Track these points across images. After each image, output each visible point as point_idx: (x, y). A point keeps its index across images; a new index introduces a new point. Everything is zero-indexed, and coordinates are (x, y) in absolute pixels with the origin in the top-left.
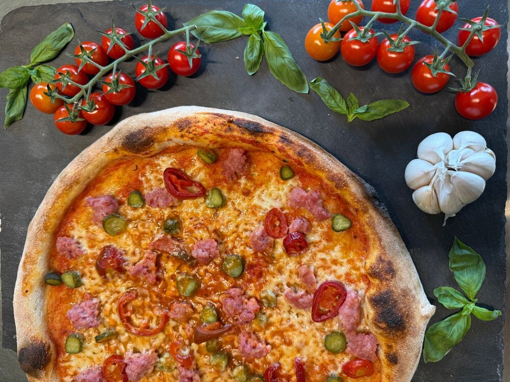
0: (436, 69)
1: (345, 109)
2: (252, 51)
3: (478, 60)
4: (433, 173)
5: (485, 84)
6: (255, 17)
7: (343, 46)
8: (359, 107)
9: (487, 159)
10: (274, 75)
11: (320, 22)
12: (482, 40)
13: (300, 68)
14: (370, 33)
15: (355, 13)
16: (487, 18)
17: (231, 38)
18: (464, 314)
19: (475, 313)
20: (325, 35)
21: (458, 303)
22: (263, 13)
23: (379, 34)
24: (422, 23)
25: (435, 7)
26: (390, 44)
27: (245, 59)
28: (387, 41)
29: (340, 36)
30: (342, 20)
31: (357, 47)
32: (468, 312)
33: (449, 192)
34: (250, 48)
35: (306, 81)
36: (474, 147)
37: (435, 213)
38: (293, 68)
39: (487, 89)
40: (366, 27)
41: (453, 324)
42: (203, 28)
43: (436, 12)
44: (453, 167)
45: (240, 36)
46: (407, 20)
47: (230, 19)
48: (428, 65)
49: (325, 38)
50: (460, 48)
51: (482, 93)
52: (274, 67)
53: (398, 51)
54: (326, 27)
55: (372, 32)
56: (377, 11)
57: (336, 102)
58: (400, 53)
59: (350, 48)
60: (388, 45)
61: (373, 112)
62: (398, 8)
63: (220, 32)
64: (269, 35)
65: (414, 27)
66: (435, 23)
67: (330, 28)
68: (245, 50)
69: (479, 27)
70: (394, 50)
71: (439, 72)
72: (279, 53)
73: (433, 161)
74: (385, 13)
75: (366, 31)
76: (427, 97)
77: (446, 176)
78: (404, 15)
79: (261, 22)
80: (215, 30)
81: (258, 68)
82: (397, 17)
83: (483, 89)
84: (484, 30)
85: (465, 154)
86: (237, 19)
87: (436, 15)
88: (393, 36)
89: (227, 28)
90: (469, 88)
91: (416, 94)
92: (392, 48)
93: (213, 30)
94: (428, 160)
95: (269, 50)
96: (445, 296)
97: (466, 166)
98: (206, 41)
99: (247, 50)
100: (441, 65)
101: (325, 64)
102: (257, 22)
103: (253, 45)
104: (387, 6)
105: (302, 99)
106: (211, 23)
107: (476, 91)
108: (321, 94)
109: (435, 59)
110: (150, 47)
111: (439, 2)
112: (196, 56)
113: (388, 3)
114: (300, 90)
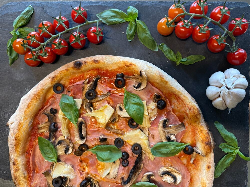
0: (220, 41)
1: (176, 59)
2: (131, 29)
3: (237, 38)
5: (241, 49)
6: (133, 13)
7: (177, 29)
8: (183, 58)
10: (141, 41)
12: (241, 28)
14: (189, 24)
16: (243, 19)
17: (121, 23)
22: (137, 11)
23: (195, 24)
24: (214, 20)
25: (220, 13)
27: (127, 34)
28: (198, 27)
29: (175, 25)
30: (177, 17)
31: (183, 30)
35: (157, 45)
38: (151, 39)
39: (242, 51)
40: (189, 20)
42: (106, 17)
43: (220, 15)
45: (125, 22)
46: (208, 18)
47: (120, 13)
48: (217, 39)
49: (168, 25)
50: (231, 32)
51: (240, 53)
52: (141, 37)
53: (203, 32)
55: (191, 23)
56: (193, 13)
57: (171, 55)
59: (180, 30)
60: (198, 29)
61: (189, 61)
62: (204, 12)
63: (115, 20)
64: (139, 22)
65: (211, 22)
66: (220, 20)
67: (170, 20)
69: (240, 23)
70: (201, 32)
71: (222, 43)
72: (144, 31)
73: (219, 85)
74: (198, 15)
75: (188, 22)
76: (214, 54)
78: (206, 15)
79: (136, 16)
80: (112, 18)
81: (133, 38)
82: (203, 16)
83: (241, 51)
86: (123, 13)
88: (201, 25)
89: (118, 18)
90: (235, 51)
91: (209, 53)
92: (201, 31)
95: (139, 29)
98: (108, 24)
99: (128, 29)
100: (223, 40)
101: (166, 37)
102: (134, 16)
103: (131, 27)
104: (197, 11)
105: (155, 53)
106: (110, 15)
107: (237, 52)
108: (164, 51)
109: (220, 37)
110: (78, 28)
111: (222, 10)
112: (101, 35)
113: (198, 10)
114: (153, 49)
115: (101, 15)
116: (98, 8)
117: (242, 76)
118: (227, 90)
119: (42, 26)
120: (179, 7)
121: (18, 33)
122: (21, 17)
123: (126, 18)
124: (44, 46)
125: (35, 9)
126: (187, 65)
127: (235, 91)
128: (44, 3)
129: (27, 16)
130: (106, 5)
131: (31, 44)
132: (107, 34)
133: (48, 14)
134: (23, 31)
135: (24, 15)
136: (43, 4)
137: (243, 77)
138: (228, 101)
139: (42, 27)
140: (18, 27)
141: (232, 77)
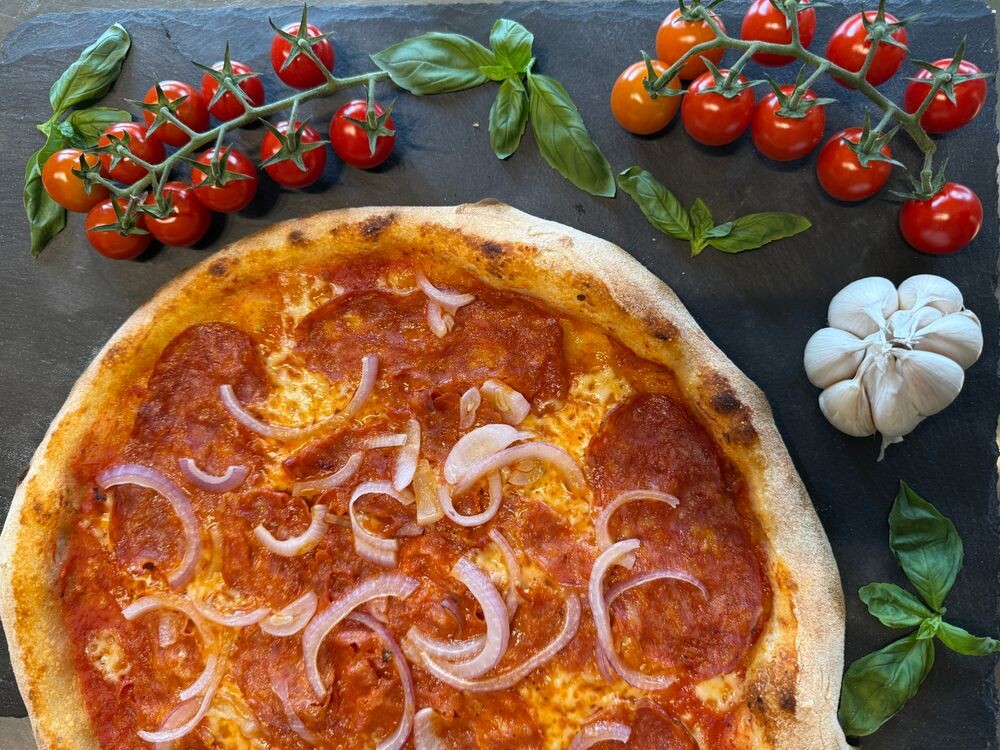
0: (867, 152)
1: (687, 229)
2: (506, 111)
3: (942, 141)
4: (861, 354)
5: (959, 186)
6: (514, 45)
7: (687, 106)
8: (715, 226)
9: (967, 328)
10: (547, 159)
11: (641, 59)
12: (953, 98)
13: (598, 148)
14: (739, 82)
15: (711, 42)
16: (963, 61)
17: (468, 85)
18: (920, 638)
19: (943, 637)
20: (653, 84)
21: (910, 616)
22: (530, 38)
24: (839, 65)
25: (864, 36)
26: (779, 103)
27: (491, 128)
28: (773, 97)
29: (682, 86)
30: (686, 55)
31: (714, 107)
32: (930, 633)
33: (895, 391)
34: (502, 106)
35: (611, 174)
36: (941, 305)
37: (865, 434)
38: (587, 147)
39: (962, 194)
40: (733, 69)
41: (899, 659)
42: (408, 65)
43: (867, 45)
44: (903, 341)
45: (483, 83)
46: (812, 58)
47: (464, 49)
48: (852, 145)
49: (653, 89)
50: (912, 117)
51: (953, 201)
52: (548, 144)
53: (795, 116)
54: (653, 67)
55: (745, 79)
56: (754, 39)
57: (669, 214)
58: (799, 120)
59: (701, 109)
60: (776, 106)
61: (741, 235)
62: (795, 35)
63: (443, 74)
64: (541, 82)
65: (826, 72)
66: (865, 67)
67: (661, 70)
68: (492, 110)
69: (948, 77)
70: (788, 115)
71: (873, 159)
72: (560, 117)
74: (769, 44)
75: (733, 76)
76: (846, 209)
77: (889, 359)
78: (805, 47)
79: (526, 54)
80: (434, 69)
81: (517, 145)
82: (793, 51)
83: (955, 194)
84: (955, 83)
85: (925, 317)
86: (477, 49)
87: (866, 51)
88: (786, 88)
89: (458, 67)
90: (930, 192)
91: (825, 203)
92: (783, 109)
93: (430, 69)
94: (850, 328)
95: (540, 110)
96: (882, 602)
97: (927, 340)
98: (415, 91)
99: (495, 110)
100: (878, 146)
101: (648, 142)
102: (519, 56)
103: (508, 101)
104: (772, 30)
105: (602, 208)
106: (425, 55)
107: (942, 199)
108: (641, 198)
109: (865, 136)
110: (295, 104)
111: (872, 26)
112: (384, 132)
113: (775, 26)
114: (597, 191)
115: (388, 58)
116: (380, 28)
119: (155, 99)
120: (697, 18)
121: (66, 128)
122: (81, 68)
123: (484, 65)
124: (158, 175)
125: (134, 35)
126: (735, 251)
128: (171, 13)
129: (103, 65)
130: (411, 17)
131: (112, 168)
132: (410, 130)
133: (186, 54)
134: (88, 119)
135: (91, 59)
136: (166, 18)
139: (157, 102)
140: (68, 107)
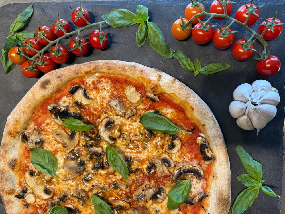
0: (246, 47)
1: (193, 68)
2: (141, 33)
3: (270, 42)
5: (274, 56)
6: (143, 14)
7: (193, 32)
8: (201, 68)
10: (153, 47)
11: (180, 18)
12: (273, 31)
13: (168, 44)
14: (209, 25)
15: (201, 13)
16: (276, 19)
17: (130, 25)
20: (183, 26)
22: (147, 11)
23: (214, 26)
24: (238, 21)
25: (246, 12)
26: (220, 32)
27: (136, 38)
29: (192, 26)
30: (193, 17)
31: (201, 33)
35: (171, 52)
38: (165, 44)
39: (275, 59)
40: (207, 21)
42: (112, 19)
43: (247, 14)
45: (134, 24)
46: (230, 18)
47: (128, 14)
48: (242, 44)
50: (260, 36)
51: (272, 61)
52: (153, 42)
53: (225, 36)
54: (183, 20)
55: (210, 25)
56: (213, 13)
57: (188, 63)
58: (226, 37)
59: (197, 33)
60: (219, 32)
61: (209, 70)
62: (225, 11)
63: (122, 22)
64: (150, 24)
65: (234, 22)
66: (246, 21)
67: (186, 21)
68: (137, 32)
69: (271, 24)
70: (222, 36)
71: (248, 49)
72: (156, 35)
73: (244, 100)
74: (218, 14)
75: (207, 24)
76: (240, 62)
78: (228, 15)
80: (120, 20)
81: (144, 43)
82: (224, 16)
83: (272, 59)
84: (274, 25)
86: (132, 14)
87: (247, 16)
88: (222, 27)
89: (127, 20)
90: (265, 58)
91: (234, 60)
92: (221, 34)
93: (118, 20)
95: (151, 33)
98: (114, 27)
100: (250, 45)
101: (182, 42)
102: (144, 17)
103: (141, 30)
104: (219, 10)
105: (169, 62)
106: (117, 16)
107: (269, 60)
108: (179, 58)
109: (246, 42)
110: (79, 32)
111: (248, 9)
112: (105, 39)
113: (220, 8)
114: (167, 57)
115: (107, 17)
116: (104, 8)
117: (272, 90)
118: (252, 106)
120: (196, 6)
121: (14, 38)
123: (134, 19)
126: (207, 75)
127: (261, 108)
128: (44, 3)
129: (24, 19)
130: (113, 4)
131: (27, 52)
132: (113, 38)
133: (49, 16)
134: (21, 35)
135: (21, 17)
136: (43, 5)
137: (274, 91)
138: (254, 119)
140: (15, 32)
141: (259, 90)
